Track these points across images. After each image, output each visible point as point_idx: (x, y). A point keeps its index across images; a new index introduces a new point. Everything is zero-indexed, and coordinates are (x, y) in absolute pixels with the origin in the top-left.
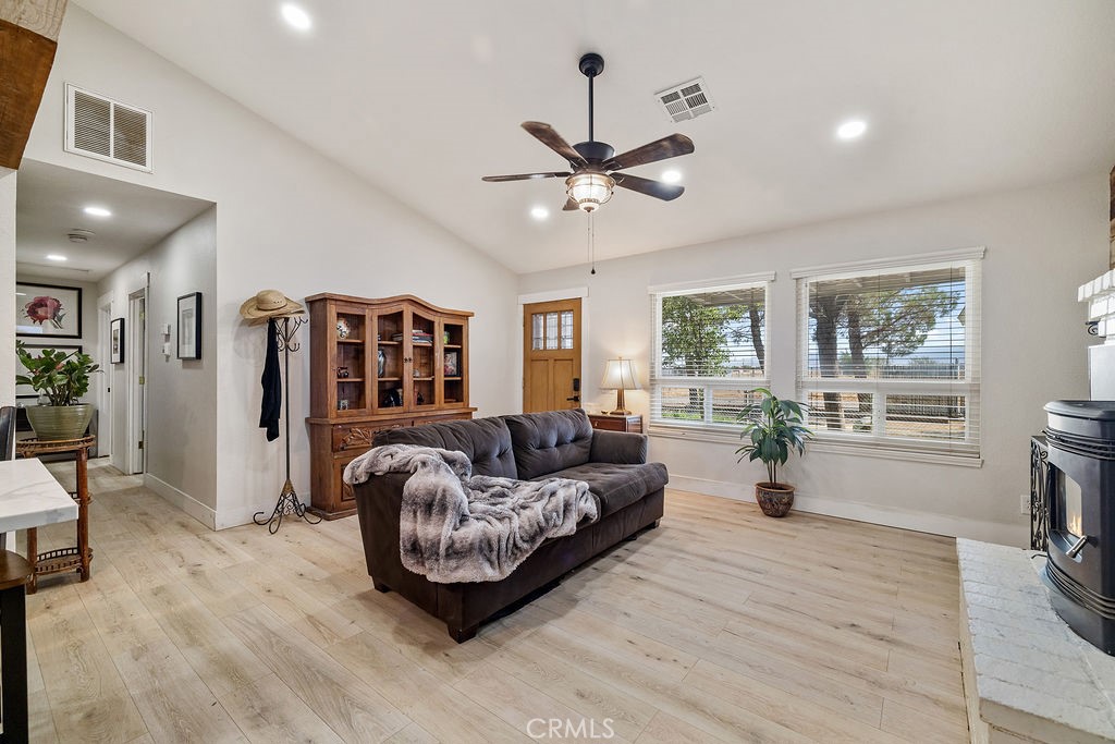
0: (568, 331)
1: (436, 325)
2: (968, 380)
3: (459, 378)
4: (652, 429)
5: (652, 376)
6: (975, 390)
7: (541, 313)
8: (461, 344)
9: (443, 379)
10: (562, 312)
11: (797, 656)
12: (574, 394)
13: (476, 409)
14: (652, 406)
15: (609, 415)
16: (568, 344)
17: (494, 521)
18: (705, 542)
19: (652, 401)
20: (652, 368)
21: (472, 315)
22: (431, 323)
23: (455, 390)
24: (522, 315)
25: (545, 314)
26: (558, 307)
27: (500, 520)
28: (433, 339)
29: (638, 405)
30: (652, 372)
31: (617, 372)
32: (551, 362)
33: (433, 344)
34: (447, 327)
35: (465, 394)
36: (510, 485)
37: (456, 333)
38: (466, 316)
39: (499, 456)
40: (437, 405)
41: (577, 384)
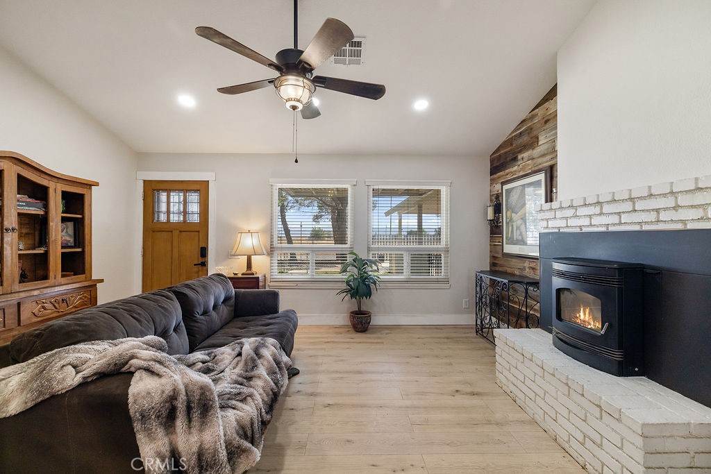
0: (194, 208)
1: (51, 192)
2: (443, 244)
3: (79, 250)
4: (272, 284)
5: (271, 245)
6: (447, 250)
7: (164, 190)
8: (82, 213)
9: (59, 251)
10: (187, 191)
11: (458, 424)
12: (201, 260)
13: (102, 281)
14: (271, 266)
15: (240, 275)
16: (195, 218)
17: (239, 404)
18: (342, 360)
19: (271, 263)
20: (272, 238)
21: (97, 184)
22: (45, 190)
23: (75, 262)
24: (142, 190)
25: (168, 191)
26: (184, 187)
27: (243, 400)
28: (46, 206)
29: (262, 266)
30: (272, 242)
31: (249, 242)
32: (176, 233)
33: (47, 213)
34: (65, 195)
35: (87, 265)
36: (207, 358)
37: (75, 202)
38: (89, 185)
39: (175, 330)
40: (51, 281)
41: (204, 252)
